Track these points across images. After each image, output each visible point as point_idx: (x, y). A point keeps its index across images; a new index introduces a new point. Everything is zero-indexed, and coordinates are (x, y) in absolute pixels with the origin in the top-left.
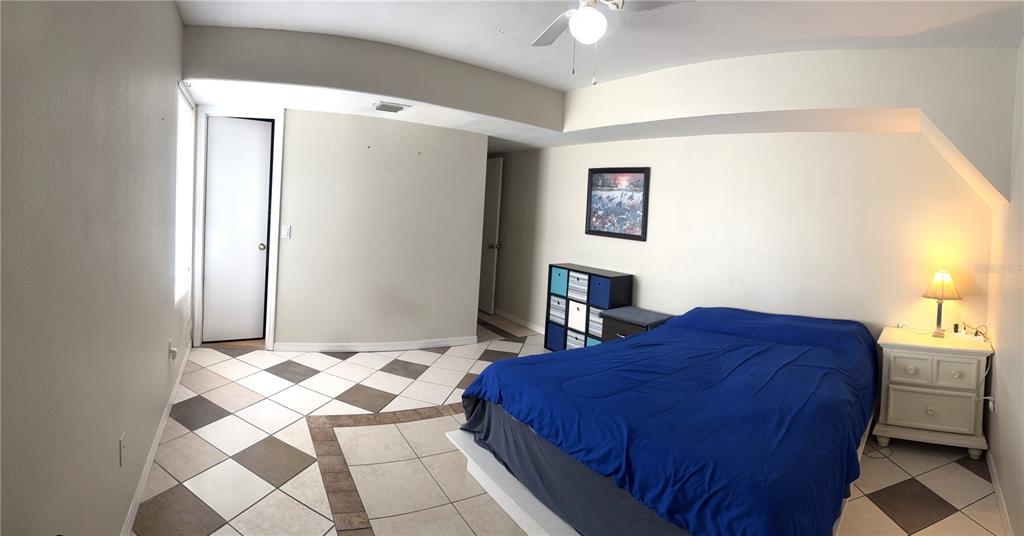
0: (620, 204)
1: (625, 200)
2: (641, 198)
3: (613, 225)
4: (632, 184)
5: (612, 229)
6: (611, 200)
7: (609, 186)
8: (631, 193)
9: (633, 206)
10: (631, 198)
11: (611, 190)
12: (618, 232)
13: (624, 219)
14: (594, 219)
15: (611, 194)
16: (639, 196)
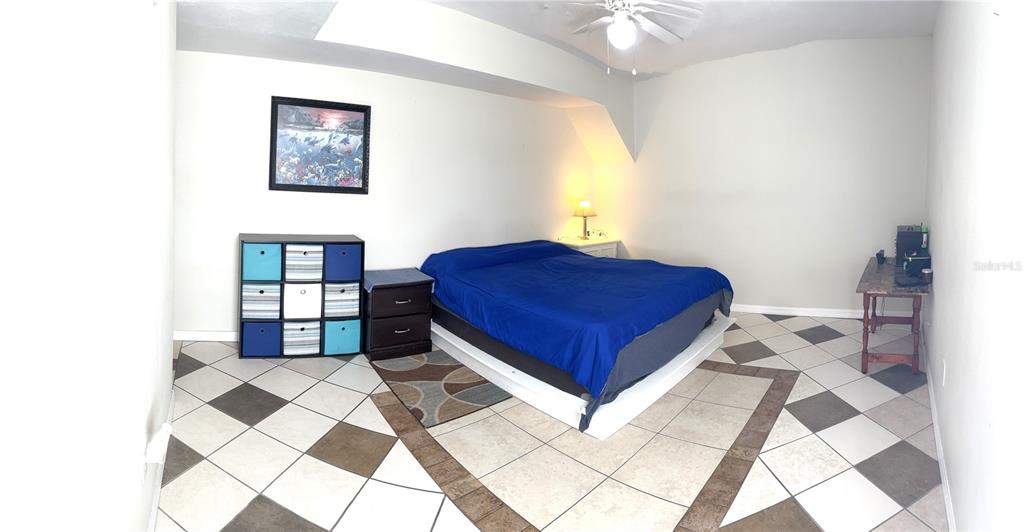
0: (328, 149)
1: (336, 144)
2: (360, 143)
3: (318, 176)
4: (346, 124)
5: (315, 182)
6: (313, 143)
7: (308, 124)
8: (345, 136)
9: (349, 152)
10: (345, 141)
11: (313, 129)
12: (326, 184)
13: (334, 168)
14: (283, 169)
15: (313, 135)
16: (356, 140)
